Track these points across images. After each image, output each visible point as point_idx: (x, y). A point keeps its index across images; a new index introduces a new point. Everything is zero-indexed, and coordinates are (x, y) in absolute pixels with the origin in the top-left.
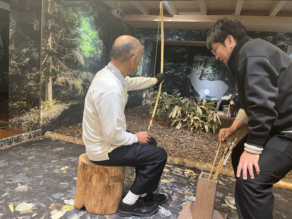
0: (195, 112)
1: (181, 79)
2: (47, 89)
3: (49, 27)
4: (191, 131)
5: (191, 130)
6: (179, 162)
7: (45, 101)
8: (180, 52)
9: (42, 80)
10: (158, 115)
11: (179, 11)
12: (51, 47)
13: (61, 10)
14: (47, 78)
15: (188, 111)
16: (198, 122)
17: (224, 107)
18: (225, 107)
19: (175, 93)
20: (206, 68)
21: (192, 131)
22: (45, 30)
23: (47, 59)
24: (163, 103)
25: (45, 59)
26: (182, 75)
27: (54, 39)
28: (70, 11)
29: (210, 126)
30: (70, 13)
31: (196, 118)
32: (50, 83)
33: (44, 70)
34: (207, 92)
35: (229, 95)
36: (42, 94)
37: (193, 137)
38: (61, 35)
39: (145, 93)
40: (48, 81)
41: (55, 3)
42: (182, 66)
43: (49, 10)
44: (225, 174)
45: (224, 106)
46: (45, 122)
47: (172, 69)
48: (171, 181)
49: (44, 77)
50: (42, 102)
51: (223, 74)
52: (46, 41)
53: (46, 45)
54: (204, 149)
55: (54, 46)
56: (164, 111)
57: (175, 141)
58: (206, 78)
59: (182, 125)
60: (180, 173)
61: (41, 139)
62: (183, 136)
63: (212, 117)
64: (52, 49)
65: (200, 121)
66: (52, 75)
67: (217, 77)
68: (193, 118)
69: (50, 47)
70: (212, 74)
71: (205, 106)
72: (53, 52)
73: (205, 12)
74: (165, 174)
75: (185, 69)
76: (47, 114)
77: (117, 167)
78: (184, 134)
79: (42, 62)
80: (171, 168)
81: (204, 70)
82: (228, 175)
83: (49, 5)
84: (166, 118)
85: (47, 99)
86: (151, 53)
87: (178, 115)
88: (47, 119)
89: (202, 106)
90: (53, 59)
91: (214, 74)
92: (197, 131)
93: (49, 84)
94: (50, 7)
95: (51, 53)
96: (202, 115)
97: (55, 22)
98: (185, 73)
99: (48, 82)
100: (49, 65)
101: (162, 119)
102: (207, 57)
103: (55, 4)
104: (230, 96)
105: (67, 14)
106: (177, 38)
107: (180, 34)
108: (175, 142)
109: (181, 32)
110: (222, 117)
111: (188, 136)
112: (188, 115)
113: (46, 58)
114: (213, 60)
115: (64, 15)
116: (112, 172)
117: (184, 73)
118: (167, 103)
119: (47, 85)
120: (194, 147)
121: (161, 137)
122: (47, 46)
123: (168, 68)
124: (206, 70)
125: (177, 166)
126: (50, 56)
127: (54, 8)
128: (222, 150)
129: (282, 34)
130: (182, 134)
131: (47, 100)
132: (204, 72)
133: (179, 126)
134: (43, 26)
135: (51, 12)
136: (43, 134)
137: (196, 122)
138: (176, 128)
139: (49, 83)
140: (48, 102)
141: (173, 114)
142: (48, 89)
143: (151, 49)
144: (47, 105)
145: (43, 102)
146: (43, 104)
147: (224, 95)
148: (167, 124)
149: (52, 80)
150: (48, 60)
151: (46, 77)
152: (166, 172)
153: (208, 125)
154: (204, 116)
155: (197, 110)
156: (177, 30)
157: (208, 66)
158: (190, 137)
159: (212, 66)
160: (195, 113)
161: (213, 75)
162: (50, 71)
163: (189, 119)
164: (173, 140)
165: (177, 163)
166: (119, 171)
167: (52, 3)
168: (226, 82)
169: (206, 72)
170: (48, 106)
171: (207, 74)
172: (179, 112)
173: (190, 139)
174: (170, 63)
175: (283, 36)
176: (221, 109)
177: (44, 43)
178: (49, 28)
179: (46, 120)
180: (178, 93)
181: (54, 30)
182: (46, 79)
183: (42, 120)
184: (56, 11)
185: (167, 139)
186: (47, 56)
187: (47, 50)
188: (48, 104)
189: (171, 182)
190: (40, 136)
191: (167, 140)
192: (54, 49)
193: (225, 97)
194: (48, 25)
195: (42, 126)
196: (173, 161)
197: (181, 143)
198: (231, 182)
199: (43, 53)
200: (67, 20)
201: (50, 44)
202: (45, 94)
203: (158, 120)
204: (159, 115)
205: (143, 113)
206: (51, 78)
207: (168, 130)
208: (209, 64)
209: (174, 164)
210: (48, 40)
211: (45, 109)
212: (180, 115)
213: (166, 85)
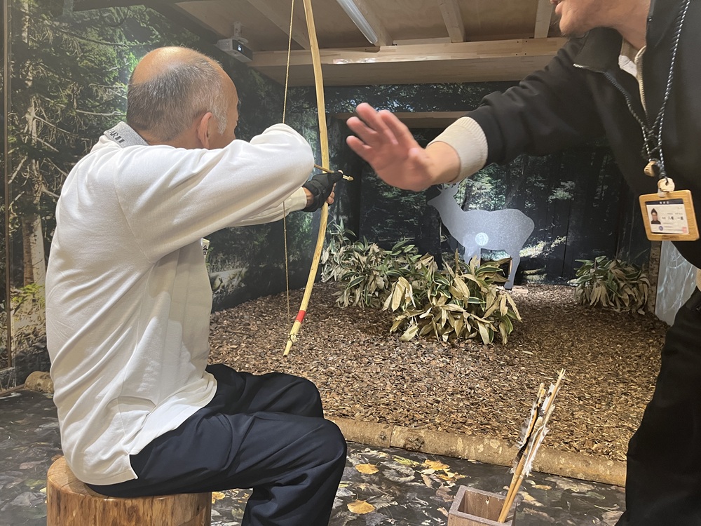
0: (451, 291)
1: (417, 210)
2: (29, 253)
3: (29, 80)
4: (443, 344)
5: (442, 340)
6: (407, 439)
7: (23, 286)
9: (10, 226)
10: (357, 305)
11: (393, 37)
12: (34, 135)
13: (65, 36)
14: (27, 221)
15: (433, 291)
16: (459, 317)
17: (527, 275)
18: (531, 274)
19: (401, 246)
20: (476, 180)
21: (445, 343)
22: (14, 88)
23: (23, 169)
24: (370, 272)
25: (18, 169)
26: (417, 200)
27: (44, 113)
28: (93, 39)
29: (492, 327)
30: (92, 43)
31: (453, 307)
32: (35, 236)
33: (16, 199)
34: (482, 240)
35: (537, 244)
36: (12, 266)
37: (448, 360)
38: (66, 101)
39: (328, 249)
40: (31, 230)
41: (44, 16)
43: (25, 34)
44: (540, 468)
45: (527, 272)
46: (25, 345)
48: (379, 507)
49: (15, 219)
50: (14, 289)
51: (519, 193)
52: (20, 119)
53: (21, 129)
54: (480, 391)
55: (44, 131)
56: (374, 294)
57: (399, 373)
58: (478, 206)
59: (420, 327)
60: (408, 476)
61: (14, 395)
62: (422, 358)
63: (496, 303)
64: (40, 140)
65: (466, 315)
66: (43, 213)
67: (506, 202)
68: (447, 309)
69: (31, 135)
70: (492, 194)
71: (476, 275)
72: (44, 150)
73: (461, 36)
74: (363, 481)
76: (33, 323)
77: (170, 500)
78: (424, 353)
79: (9, 178)
80: (383, 459)
81: (471, 187)
82: (549, 471)
83: (25, 20)
84: (380, 311)
85: (29, 280)
86: (337, 149)
87: (407, 303)
88: (31, 336)
89: (468, 276)
90: (44, 168)
91: (496, 193)
92: (459, 342)
93: (32, 239)
94: (28, 27)
95: (34, 152)
96: (470, 300)
97: (46, 68)
98: (425, 197)
99: (32, 232)
100: (31, 184)
101: (370, 315)
103: (44, 19)
104: (541, 245)
105: (81, 45)
106: (396, 105)
107: (403, 94)
108: (399, 378)
109: (405, 90)
110: (523, 302)
111: (434, 359)
112: (434, 302)
113: (20, 165)
115: (74, 48)
116: (154, 517)
117: (424, 195)
118: (380, 271)
119: (29, 241)
120: (450, 390)
121: (363, 365)
122: (22, 133)
123: (383, 186)
124: (477, 184)
125: (401, 453)
126: (34, 161)
127: (42, 31)
128: (529, 390)
130: (419, 353)
131: (31, 283)
132: (472, 191)
133: (410, 333)
134: (8, 77)
135: (33, 41)
136: (22, 381)
137: (456, 319)
138: (402, 338)
139: (33, 235)
140: (34, 289)
141: (394, 301)
142: (33, 251)
143: (336, 141)
144: (31, 297)
145: (16, 290)
146: (18, 295)
147: (526, 245)
148: (380, 329)
149: (43, 227)
150: (27, 172)
151: (22, 218)
152: (366, 475)
153: (488, 325)
154: (476, 300)
155: (454, 285)
156: (393, 86)
157: (480, 175)
158: (441, 360)
159: (490, 175)
160: (451, 295)
161: (495, 197)
162: (35, 202)
163: (436, 311)
164: (394, 373)
165: (401, 443)
166: (179, 511)
167: (35, 16)
168: (528, 213)
169: (478, 189)
170: (34, 301)
171: (480, 196)
172: (410, 294)
173: (442, 365)
176: (520, 280)
177: (13, 124)
178: (27, 84)
179: (28, 340)
180: (406, 244)
181: (41, 86)
182: (24, 225)
183: (15, 339)
184: (48, 39)
185: (379, 370)
186: (22, 161)
187: (23, 143)
188: (34, 294)
189: (379, 511)
190: (11, 385)
191: (377, 373)
192: (46, 141)
193: (528, 249)
194: (25, 77)
195: (17, 357)
196: (388, 438)
197: (415, 380)
198: (559, 494)
199: (11, 151)
200: (85, 61)
201: (32, 126)
202: (23, 267)
203: (359, 318)
204: (360, 304)
205: (323, 302)
206: (39, 220)
207: (382, 344)
209: (391, 447)
210: (27, 116)
211: (24, 310)
212: (411, 302)
213: (381, 228)
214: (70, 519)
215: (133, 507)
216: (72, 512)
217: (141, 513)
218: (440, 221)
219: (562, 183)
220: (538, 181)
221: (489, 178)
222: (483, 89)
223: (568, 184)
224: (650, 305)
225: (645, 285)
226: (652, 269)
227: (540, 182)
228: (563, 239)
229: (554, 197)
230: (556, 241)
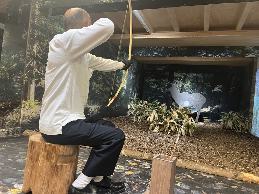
0: (172, 116)
1: (164, 93)
2: (30, 90)
3: (36, 35)
4: (168, 135)
5: (168, 133)
6: (149, 157)
7: (26, 101)
8: (161, 69)
9: (25, 81)
10: (139, 122)
11: (156, 30)
12: (36, 53)
13: (48, 23)
14: (30, 80)
15: (165, 115)
16: (174, 125)
17: (204, 119)
19: (155, 102)
20: (185, 83)
21: (169, 134)
22: (31, 37)
23: (31, 63)
24: (144, 110)
25: (29, 63)
26: (164, 89)
27: (39, 46)
28: (57, 25)
29: (186, 130)
30: (56, 26)
31: (172, 121)
32: (32, 85)
33: (28, 72)
34: (187, 104)
35: (208, 107)
36: (24, 94)
37: (169, 139)
38: (47, 44)
39: (130, 104)
40: (31, 83)
41: (42, 16)
42: (164, 82)
43: (36, 21)
44: (195, 169)
45: (204, 118)
46: (25, 120)
47: (155, 85)
48: (136, 173)
49: (26, 78)
50: (23, 101)
51: (201, 88)
52: (31, 47)
53: (32, 50)
54: (178, 148)
55: (39, 52)
56: (145, 118)
57: (150, 141)
58: (186, 92)
59: (160, 128)
60: (148, 167)
61: (19, 136)
62: (159, 138)
63: (188, 121)
64: (37, 54)
65: (176, 124)
66: (36, 78)
67: (196, 91)
68: (170, 122)
69: (35, 53)
70: (191, 88)
71: (181, 111)
72: (38, 58)
73: (178, 30)
74: (132, 167)
75: (167, 84)
76: (28, 113)
78: (160, 136)
79: (26, 65)
80: (140, 162)
81: (184, 85)
82: (199, 170)
83: (36, 17)
84: (147, 124)
85: (29, 99)
86: (135, 70)
87: (155, 119)
88: (27, 117)
89: (178, 111)
90: (37, 64)
91: (193, 88)
92: (174, 134)
93: (31, 86)
94: (37, 19)
95: (35, 58)
96: (178, 119)
97: (41, 32)
99: (31, 84)
100: (33, 68)
101: (143, 125)
102: (186, 74)
103: (42, 17)
104: (209, 108)
105: (53, 27)
106: (156, 54)
107: (158, 50)
108: (150, 142)
109: (159, 49)
110: (201, 127)
111: (163, 138)
112: (165, 119)
113: (30, 62)
114: (191, 76)
115: (51, 27)
116: (60, 151)
117: (166, 87)
118: (147, 110)
119: (30, 86)
120: (168, 147)
121: (138, 138)
122: (32, 52)
123: (152, 84)
124: (186, 85)
125: (146, 161)
126: (35, 61)
127: (41, 21)
128: (197, 150)
129: (250, 48)
130: (158, 136)
131: (29, 100)
132: (184, 87)
133: (156, 130)
134: (29, 34)
135: (38, 24)
136: (22, 132)
137: (173, 126)
138: (153, 131)
139: (32, 84)
140: (30, 102)
141: (151, 118)
142: (31, 90)
143: (135, 67)
144: (28, 105)
145: (24, 101)
146: (25, 103)
147: (203, 107)
148: (146, 129)
149: (35, 82)
150: (32, 64)
151: (29, 79)
152: (133, 165)
153: (184, 129)
154: (180, 120)
155: (173, 113)
156: (155, 47)
157: (187, 81)
158: (166, 138)
159: (191, 81)
160: (172, 117)
161: (192, 90)
162: (33, 74)
163: (166, 123)
164: (148, 141)
165: (147, 158)
167: (39, 16)
168: (205, 95)
169: (186, 86)
170: (29, 106)
171: (187, 89)
172: (157, 116)
173: (166, 140)
174: (153, 79)
175: (251, 49)
176: (201, 120)
177: (29, 48)
178: (35, 37)
179: (26, 119)
180: (158, 102)
181: (39, 38)
182: (29, 81)
183: (22, 118)
184: (42, 23)
185: (143, 139)
186: (31, 60)
187: (32, 55)
188: (30, 104)
189: (136, 174)
190: (18, 133)
191: (142, 140)
192: (39, 55)
193: (204, 109)
194: (34, 34)
195: (22, 124)
196: (143, 156)
197: (155, 143)
198: (201, 177)
199: (28, 57)
200: (54, 32)
201: (35, 50)
202: (27, 94)
203: (139, 126)
204: (140, 121)
205: (126, 121)
206: (34, 80)
207: (145, 133)
208: (188, 80)
209: (143, 159)
210: (34, 46)
211: (26, 108)
212: (157, 119)
213: (150, 99)
214: (35, 150)
215: (54, 146)
216: (36, 148)
217: (57, 149)
218: (172, 97)
219: (217, 86)
220: (208, 84)
221: (190, 83)
222: (187, 49)
223: (220, 86)
224: (249, 130)
225: (247, 122)
226: (250, 116)
227: (209, 85)
228: (218, 106)
229: (214, 91)
230: (215, 107)
